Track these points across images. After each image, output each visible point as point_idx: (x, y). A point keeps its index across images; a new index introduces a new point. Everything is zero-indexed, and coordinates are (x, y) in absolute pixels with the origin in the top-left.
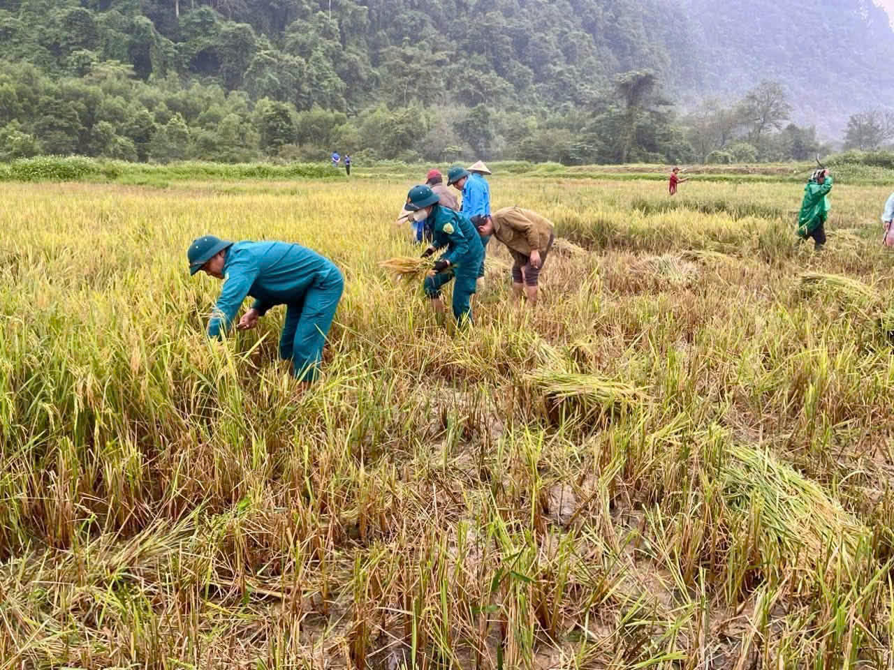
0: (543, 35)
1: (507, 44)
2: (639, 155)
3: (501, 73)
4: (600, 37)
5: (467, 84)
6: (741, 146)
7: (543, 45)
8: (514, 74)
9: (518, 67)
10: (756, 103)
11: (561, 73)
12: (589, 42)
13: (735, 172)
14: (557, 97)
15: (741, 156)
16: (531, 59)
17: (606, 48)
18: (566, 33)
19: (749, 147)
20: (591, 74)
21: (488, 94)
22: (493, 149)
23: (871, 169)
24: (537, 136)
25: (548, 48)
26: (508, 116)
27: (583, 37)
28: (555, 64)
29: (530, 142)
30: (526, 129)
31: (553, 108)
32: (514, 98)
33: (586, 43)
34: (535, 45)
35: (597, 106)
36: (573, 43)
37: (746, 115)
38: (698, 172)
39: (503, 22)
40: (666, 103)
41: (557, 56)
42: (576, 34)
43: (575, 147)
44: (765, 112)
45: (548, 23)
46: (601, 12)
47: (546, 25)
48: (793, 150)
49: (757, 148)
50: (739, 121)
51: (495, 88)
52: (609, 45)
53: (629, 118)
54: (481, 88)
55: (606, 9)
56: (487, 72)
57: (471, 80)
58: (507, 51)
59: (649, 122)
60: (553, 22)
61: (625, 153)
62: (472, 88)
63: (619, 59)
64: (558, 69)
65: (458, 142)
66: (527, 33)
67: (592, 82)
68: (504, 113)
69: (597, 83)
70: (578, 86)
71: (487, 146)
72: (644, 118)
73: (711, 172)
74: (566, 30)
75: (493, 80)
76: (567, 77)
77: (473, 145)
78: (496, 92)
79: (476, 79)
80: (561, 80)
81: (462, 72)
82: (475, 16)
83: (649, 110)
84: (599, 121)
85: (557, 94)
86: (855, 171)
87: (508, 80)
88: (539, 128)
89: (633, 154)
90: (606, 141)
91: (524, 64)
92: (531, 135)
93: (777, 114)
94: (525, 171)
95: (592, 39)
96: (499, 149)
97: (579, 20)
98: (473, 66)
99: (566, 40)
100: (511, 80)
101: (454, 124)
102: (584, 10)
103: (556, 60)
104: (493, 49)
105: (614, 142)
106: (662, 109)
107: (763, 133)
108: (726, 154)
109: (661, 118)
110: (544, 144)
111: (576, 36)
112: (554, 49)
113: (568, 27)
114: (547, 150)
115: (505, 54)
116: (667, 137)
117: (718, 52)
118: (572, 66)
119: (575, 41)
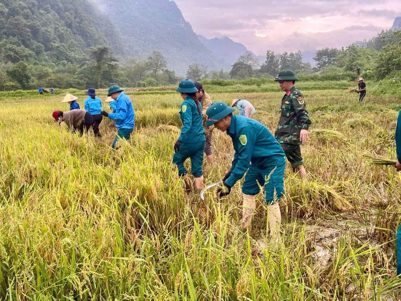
0: (46, 28)
1: (28, 32)
2: (106, 84)
3: (27, 46)
4: (75, 31)
5: (9, 51)
6: (150, 79)
7: (47, 33)
8: (34, 47)
9: (35, 44)
10: (152, 61)
11: (58, 47)
12: (70, 32)
13: (160, 90)
14: (58, 58)
15: (150, 83)
16: (42, 40)
17: (77, 36)
18: (58, 28)
19: (153, 79)
20: (73, 47)
21: (21, 56)
22: (31, 84)
23: (215, 86)
24: (53, 76)
25: (50, 35)
26: (35, 67)
27: (67, 30)
28: (54, 42)
29: (51, 79)
30: (47, 73)
31: (57, 63)
32: (36, 59)
33: (68, 33)
34: (43, 33)
35: (82, 62)
36: (62, 33)
37: (149, 66)
38: (144, 90)
39: (24, 21)
40: (115, 60)
41: (55, 39)
42: (63, 29)
43: (75, 81)
44: (157, 64)
45: (48, 23)
46: (73, 19)
47: (47, 24)
48: (169, 80)
49: (156, 79)
50: (147, 68)
51: (25, 54)
52: (79, 35)
53: (99, 67)
54: (17, 54)
55: (75, 18)
56: (19, 45)
57: (10, 49)
58: (29, 36)
59: (108, 69)
60: (50, 22)
61: (99, 83)
62: (12, 53)
63: (85, 41)
64: (57, 45)
65: (10, 81)
66: (38, 27)
67: (74, 51)
68: (33, 66)
69: (77, 52)
70: (68, 53)
71: (28, 82)
72: (105, 67)
73: (150, 90)
74: (57, 26)
75: (23, 50)
76: (61, 49)
77: (20, 82)
78: (26, 56)
79: (14, 49)
80: (59, 50)
81: (5, 45)
82: (8, 18)
83: (107, 64)
84: (84, 69)
85: (58, 57)
86: (209, 87)
87: (31, 50)
88: (53, 73)
89: (103, 83)
90: (89, 78)
91: (39, 42)
92: (50, 76)
93: (161, 65)
94: (59, 93)
95: (71, 31)
96: (34, 83)
97: (63, 22)
98: (11, 43)
99: (58, 31)
100: (33, 50)
101: (7, 72)
102: (64, 17)
103: (54, 40)
104: (20, 35)
105: (92, 79)
106: (113, 63)
107: (157, 73)
108: (144, 82)
109: (113, 67)
110: (59, 80)
111: (63, 30)
112: (53, 35)
113: (58, 25)
114: (61, 83)
115: (27, 37)
116: (117, 75)
117: (127, 39)
118: (63, 44)
119: (63, 31)
